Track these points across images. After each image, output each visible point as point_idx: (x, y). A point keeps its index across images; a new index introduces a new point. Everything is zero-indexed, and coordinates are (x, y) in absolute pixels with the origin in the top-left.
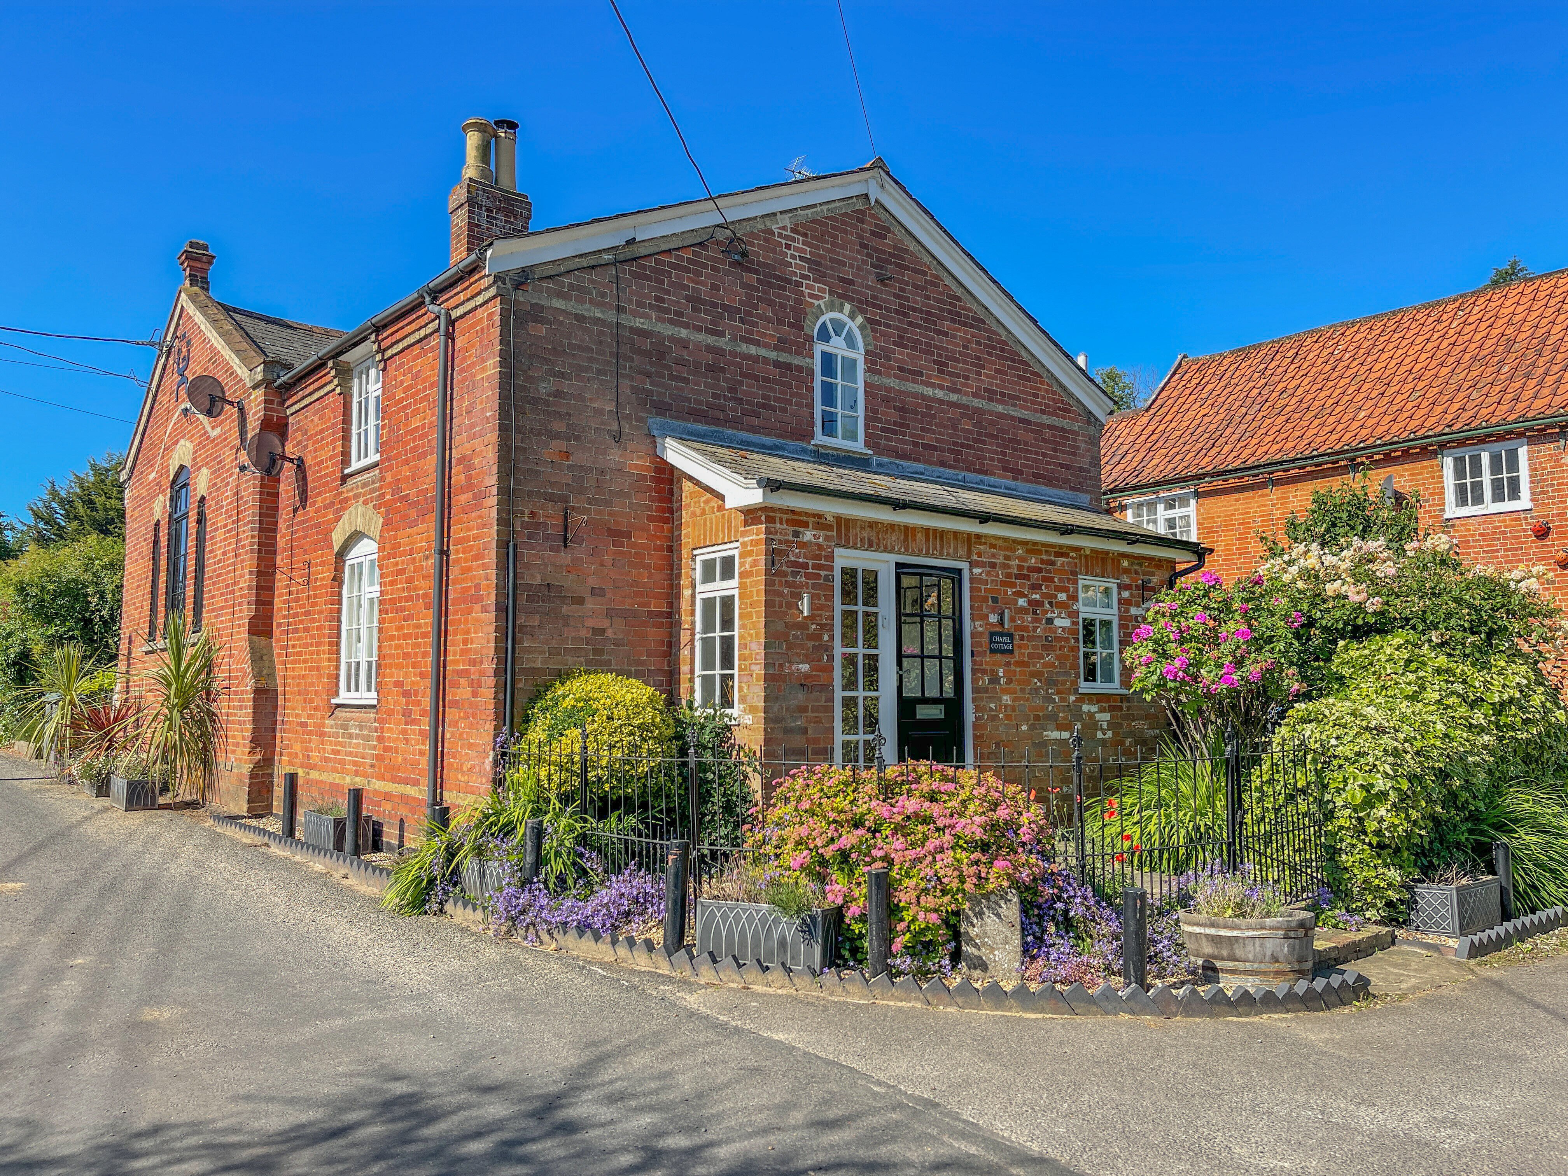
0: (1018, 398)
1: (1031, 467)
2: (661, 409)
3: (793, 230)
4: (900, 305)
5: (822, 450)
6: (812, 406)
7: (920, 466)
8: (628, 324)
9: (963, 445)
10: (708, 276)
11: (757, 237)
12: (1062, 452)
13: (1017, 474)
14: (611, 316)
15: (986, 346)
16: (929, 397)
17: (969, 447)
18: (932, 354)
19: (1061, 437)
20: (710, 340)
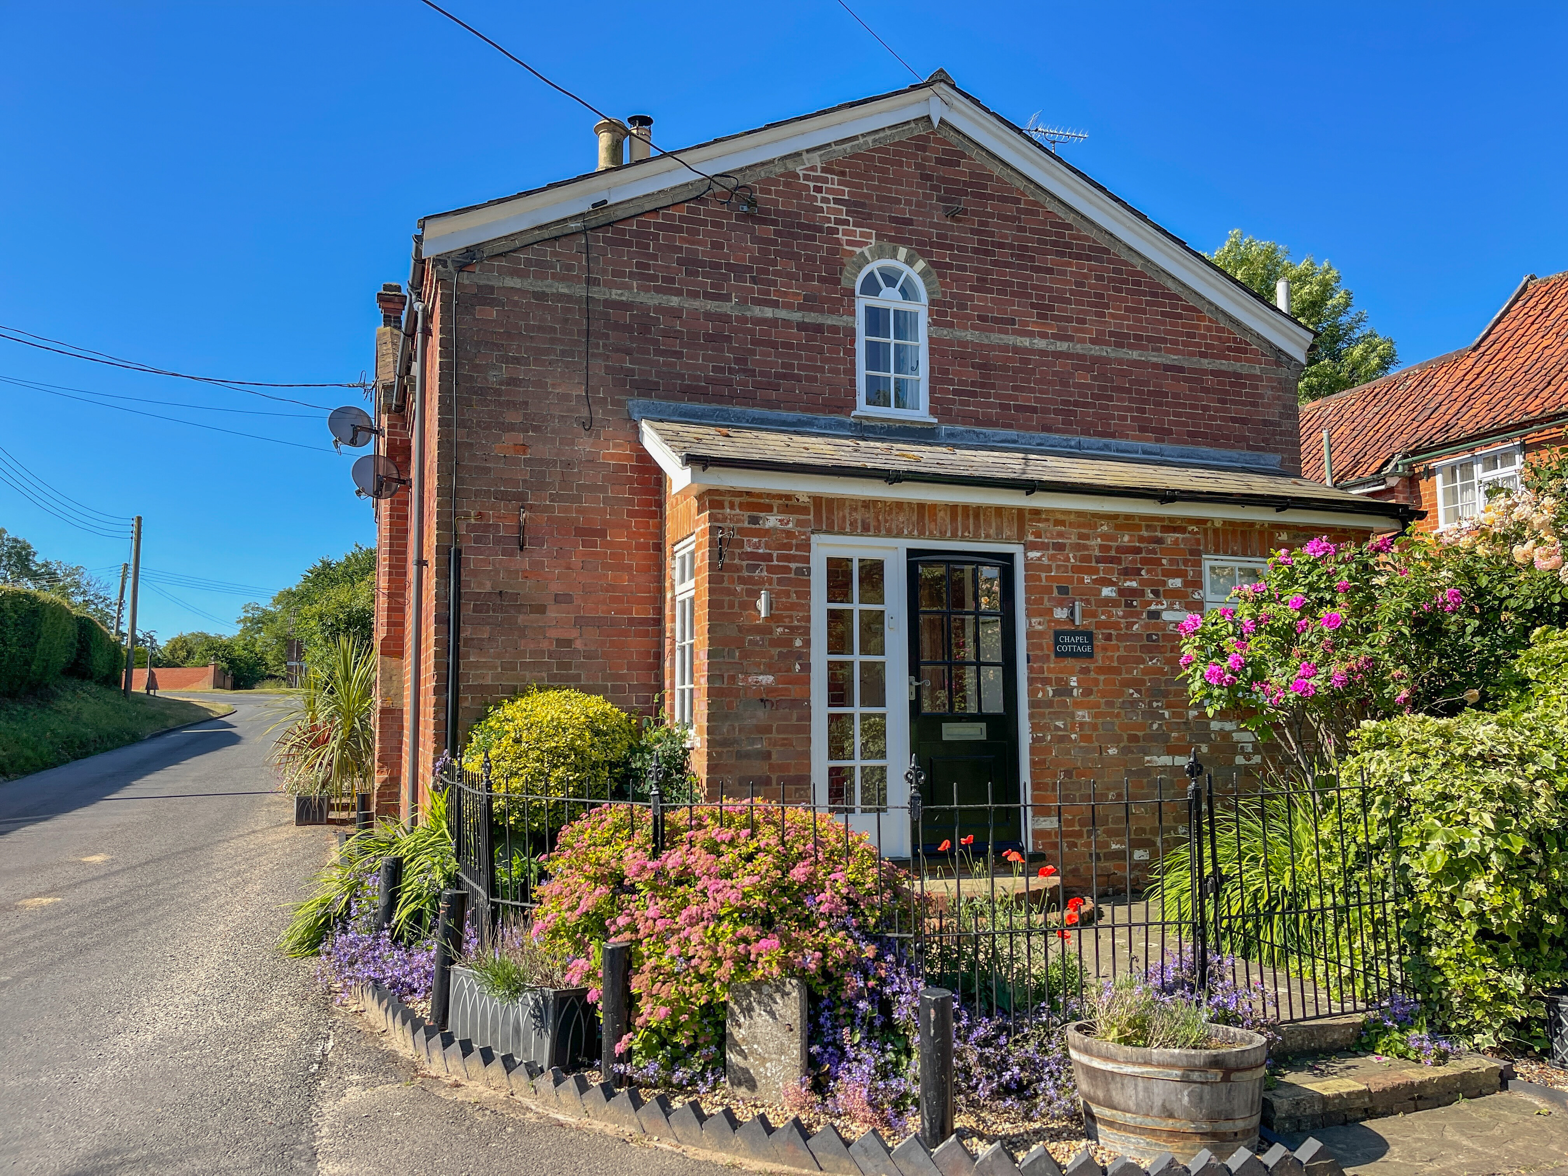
0: (1164, 341)
1: (1186, 424)
2: (645, 388)
3: (824, 170)
4: (980, 242)
5: (865, 423)
6: (852, 371)
7: (1012, 433)
8: (602, 297)
9: (1076, 404)
10: (707, 233)
11: (776, 182)
12: (1233, 402)
13: (1162, 434)
14: (580, 290)
15: (1111, 280)
16: (1026, 348)
17: (1086, 405)
18: (1030, 296)
19: (1231, 384)
20: (711, 306)
